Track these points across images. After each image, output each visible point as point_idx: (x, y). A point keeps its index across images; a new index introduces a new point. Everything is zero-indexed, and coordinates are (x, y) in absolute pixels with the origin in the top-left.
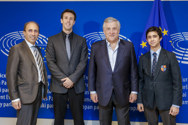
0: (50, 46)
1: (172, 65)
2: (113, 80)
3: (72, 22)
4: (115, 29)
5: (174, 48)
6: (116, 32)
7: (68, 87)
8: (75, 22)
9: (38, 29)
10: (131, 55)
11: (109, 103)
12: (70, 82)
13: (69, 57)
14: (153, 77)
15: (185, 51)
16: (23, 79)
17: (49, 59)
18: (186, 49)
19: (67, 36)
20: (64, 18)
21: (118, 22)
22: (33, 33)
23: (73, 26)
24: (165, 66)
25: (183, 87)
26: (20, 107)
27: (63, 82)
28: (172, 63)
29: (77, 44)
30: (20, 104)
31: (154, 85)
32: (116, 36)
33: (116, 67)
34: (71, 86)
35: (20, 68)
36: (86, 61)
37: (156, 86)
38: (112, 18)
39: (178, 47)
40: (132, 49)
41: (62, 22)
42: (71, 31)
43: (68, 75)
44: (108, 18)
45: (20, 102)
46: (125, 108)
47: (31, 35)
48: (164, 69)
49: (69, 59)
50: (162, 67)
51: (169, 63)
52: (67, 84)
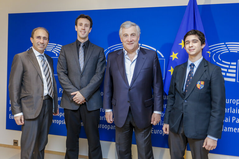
0: (62, 56)
1: (213, 82)
2: (130, 95)
3: (88, 29)
4: (133, 35)
5: (215, 61)
6: (134, 38)
7: (78, 103)
8: (91, 30)
9: (47, 37)
10: (154, 66)
11: (125, 123)
12: (80, 97)
13: (82, 67)
14: (184, 94)
15: (229, 65)
16: (26, 91)
17: (60, 70)
18: (231, 63)
19: (82, 45)
20: (78, 24)
21: (137, 27)
22: (41, 41)
23: (88, 33)
24: (202, 83)
25: (226, 110)
26: (23, 122)
27: (74, 96)
28: (213, 80)
29: (92, 53)
30: (23, 119)
31: (184, 104)
32: (135, 44)
33: (133, 80)
34: (83, 101)
35: (23, 79)
36: (102, 74)
37: (186, 106)
38: (130, 22)
39: (220, 60)
40: (155, 59)
41: (76, 30)
42: (87, 39)
43: (80, 89)
44: (125, 23)
45: (23, 116)
46: (145, 131)
47: (39, 42)
48: (201, 86)
49: (82, 70)
50: (199, 83)
51: (209, 80)
52: (77, 99)
